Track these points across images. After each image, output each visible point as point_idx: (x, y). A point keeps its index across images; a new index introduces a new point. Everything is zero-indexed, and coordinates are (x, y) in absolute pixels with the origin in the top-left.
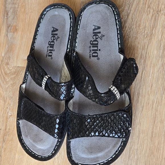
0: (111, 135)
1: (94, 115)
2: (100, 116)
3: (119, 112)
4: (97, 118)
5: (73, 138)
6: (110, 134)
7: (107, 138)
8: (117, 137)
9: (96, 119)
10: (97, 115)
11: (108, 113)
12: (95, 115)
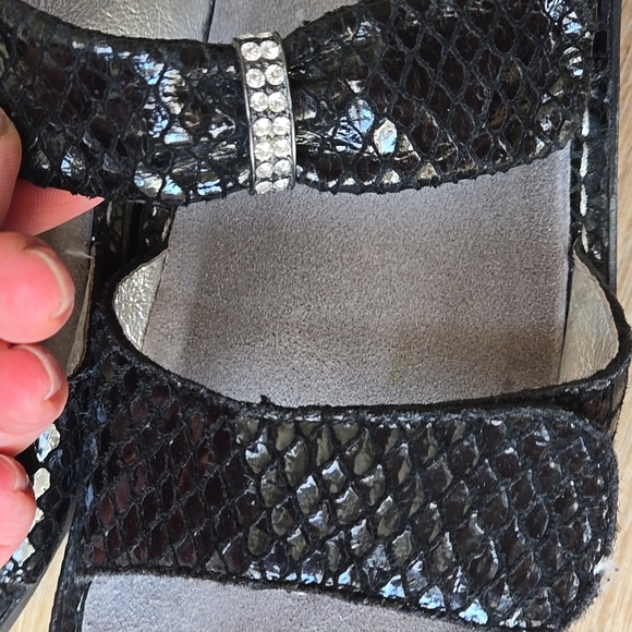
0: (431, 600)
1: (305, 410)
2: (362, 424)
3: (526, 412)
4: (333, 438)
5: (116, 570)
6: (425, 589)
7: (392, 614)
8: (483, 618)
9: (323, 445)
10: (339, 410)
11: (430, 407)
12: (315, 408)
